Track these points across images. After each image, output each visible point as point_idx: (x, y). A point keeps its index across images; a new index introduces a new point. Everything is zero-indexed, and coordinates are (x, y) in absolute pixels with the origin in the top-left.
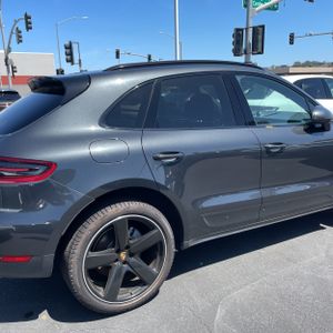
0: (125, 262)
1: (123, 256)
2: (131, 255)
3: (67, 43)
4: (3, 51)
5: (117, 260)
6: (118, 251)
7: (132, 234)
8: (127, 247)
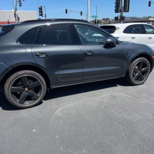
0: (27, 92)
1: (26, 89)
2: (30, 89)
3: (40, 7)
4: (13, 10)
5: (24, 91)
6: (24, 88)
7: (30, 82)
8: (28, 86)
